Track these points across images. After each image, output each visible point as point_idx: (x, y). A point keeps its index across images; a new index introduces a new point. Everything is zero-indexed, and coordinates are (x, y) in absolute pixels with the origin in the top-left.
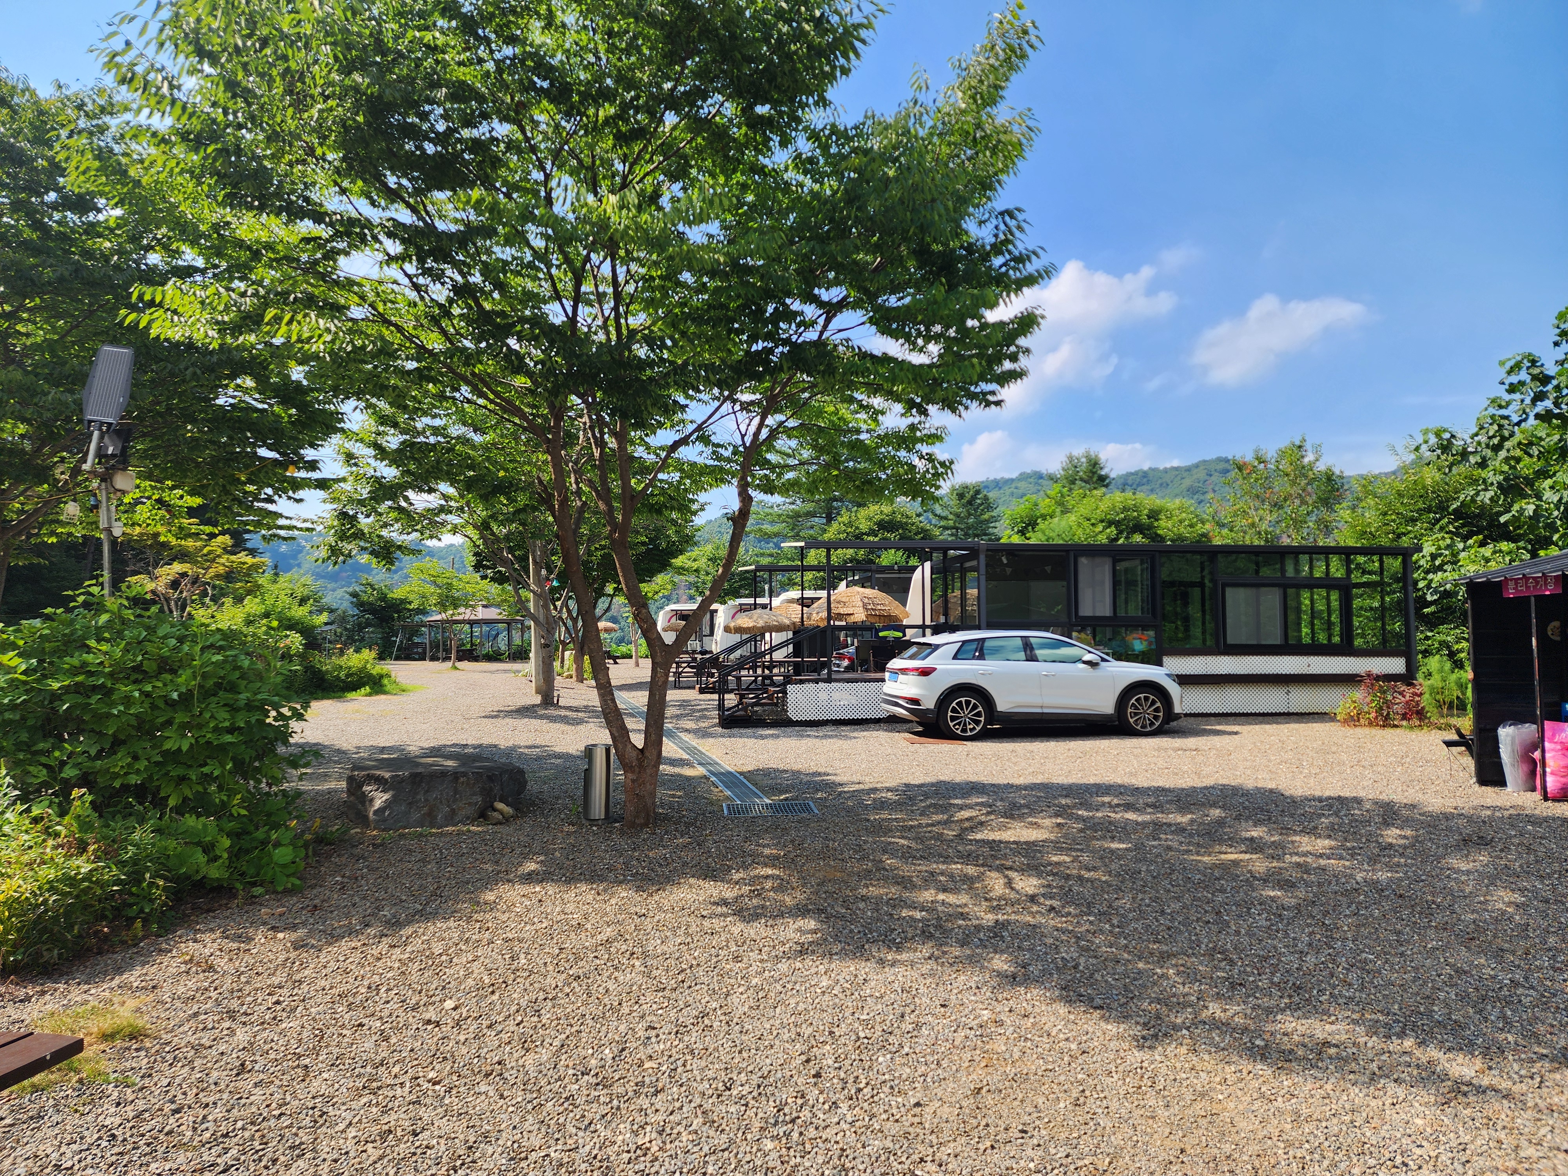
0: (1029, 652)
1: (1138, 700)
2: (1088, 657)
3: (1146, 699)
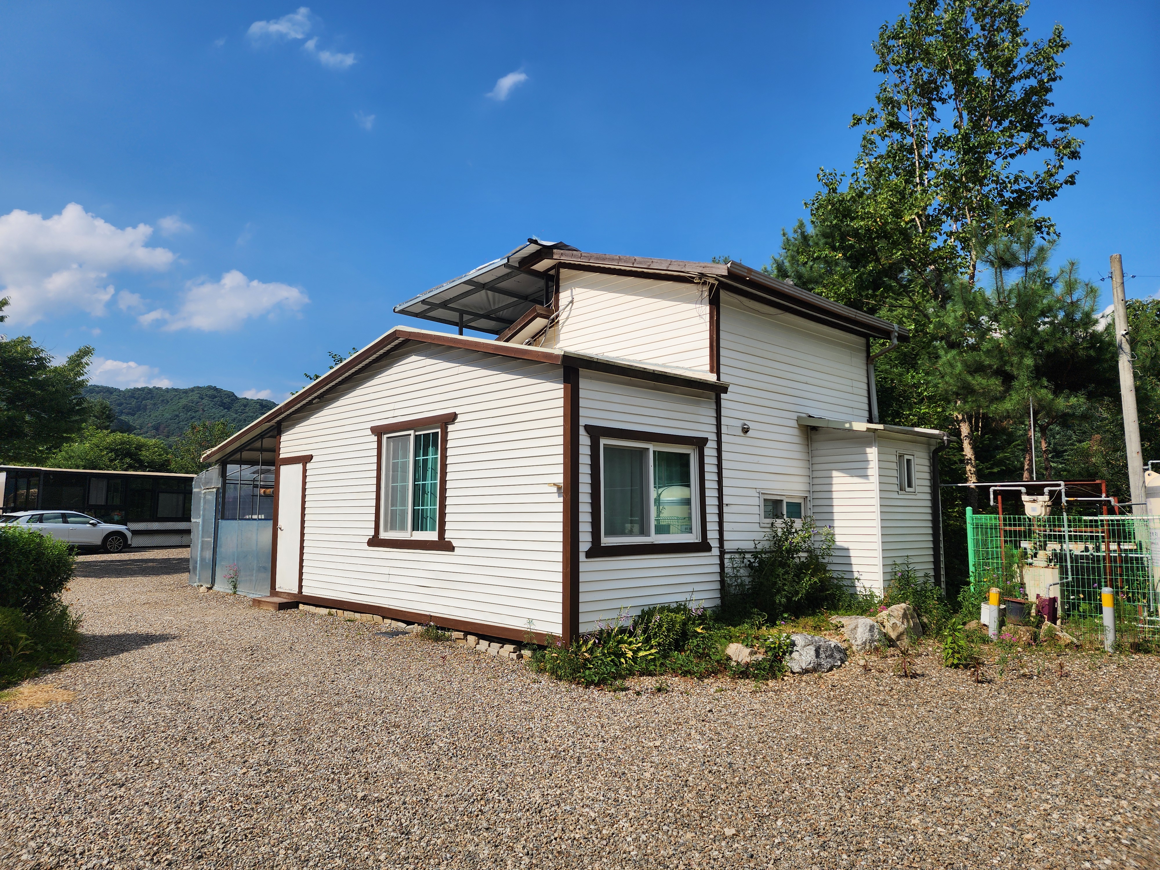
0: (65, 519)
1: (112, 539)
2: (91, 522)
3: (116, 538)
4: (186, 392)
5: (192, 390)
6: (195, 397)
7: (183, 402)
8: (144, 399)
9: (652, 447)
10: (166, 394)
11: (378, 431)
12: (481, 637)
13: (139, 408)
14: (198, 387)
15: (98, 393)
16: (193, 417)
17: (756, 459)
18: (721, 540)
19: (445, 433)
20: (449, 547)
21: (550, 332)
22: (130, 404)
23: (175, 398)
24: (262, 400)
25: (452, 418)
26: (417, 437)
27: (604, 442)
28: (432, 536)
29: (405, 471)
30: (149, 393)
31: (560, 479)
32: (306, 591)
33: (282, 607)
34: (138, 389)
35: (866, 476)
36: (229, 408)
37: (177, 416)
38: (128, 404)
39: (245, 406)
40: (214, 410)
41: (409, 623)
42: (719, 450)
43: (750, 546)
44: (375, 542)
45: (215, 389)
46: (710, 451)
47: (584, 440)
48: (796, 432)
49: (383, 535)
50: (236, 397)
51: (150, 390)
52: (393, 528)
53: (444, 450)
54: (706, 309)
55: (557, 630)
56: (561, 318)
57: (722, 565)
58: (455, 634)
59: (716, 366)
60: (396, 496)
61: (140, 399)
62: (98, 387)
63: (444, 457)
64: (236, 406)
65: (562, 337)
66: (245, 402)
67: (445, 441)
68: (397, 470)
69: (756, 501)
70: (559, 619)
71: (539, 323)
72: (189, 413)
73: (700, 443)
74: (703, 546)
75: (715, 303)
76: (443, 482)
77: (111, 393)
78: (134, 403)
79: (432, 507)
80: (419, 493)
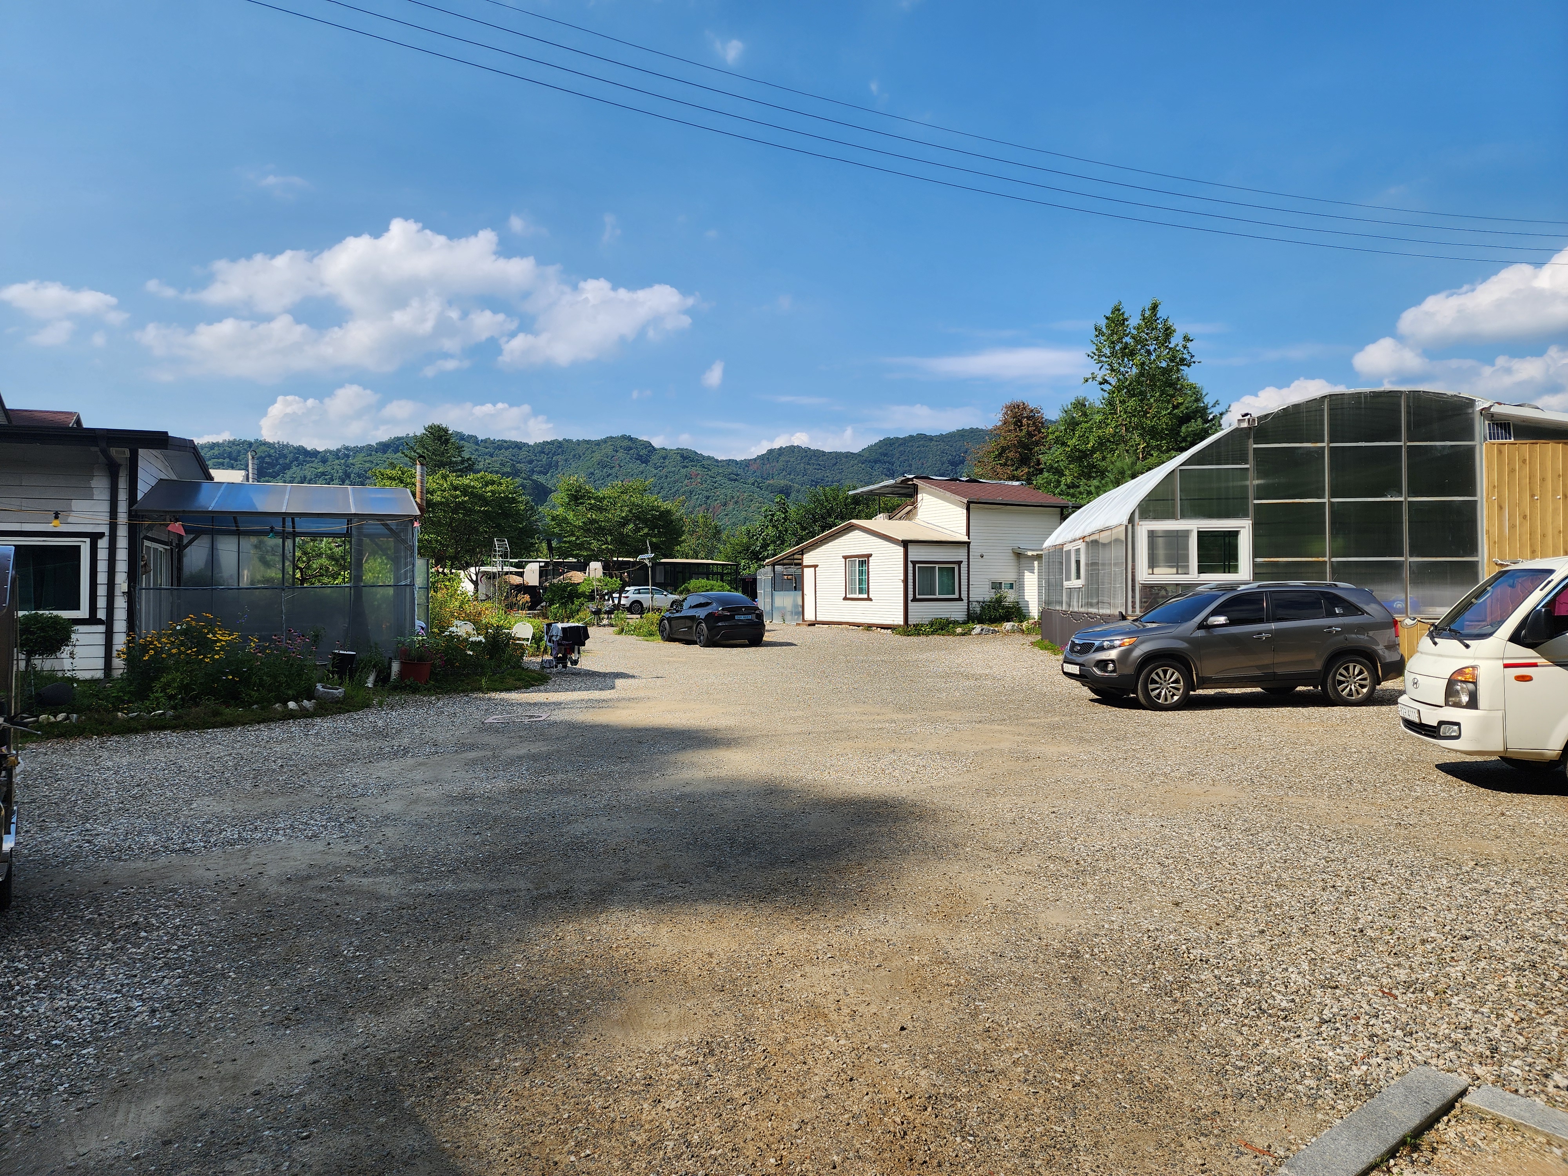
4: (598, 443)
5: (605, 441)
6: (609, 450)
7: (597, 456)
8: (554, 454)
9: (937, 566)
10: (577, 446)
11: (845, 557)
12: (882, 628)
13: (550, 465)
14: (612, 438)
15: (507, 449)
16: (610, 475)
17: (988, 567)
18: (968, 597)
19: (868, 561)
20: (871, 600)
21: (914, 511)
22: (541, 461)
23: (587, 452)
24: (682, 450)
25: (870, 555)
26: (859, 561)
27: (917, 565)
28: (865, 596)
29: (855, 573)
30: (560, 447)
31: (902, 578)
32: (818, 619)
33: (809, 625)
34: (547, 442)
35: (1034, 573)
36: (646, 462)
37: (592, 474)
38: (538, 461)
39: (664, 458)
40: (631, 465)
41: (859, 626)
42: (968, 565)
43: (981, 599)
44: (845, 599)
45: (630, 439)
46: (964, 566)
47: (910, 565)
48: (1012, 555)
49: (848, 596)
50: (653, 447)
51: (560, 443)
52: (852, 593)
53: (868, 566)
54: (965, 511)
55: (902, 623)
56: (919, 505)
57: (968, 606)
58: (874, 628)
59: (968, 534)
60: (852, 581)
61: (550, 455)
62: (506, 442)
63: (868, 569)
64: (654, 458)
65: (919, 514)
66: (663, 453)
67: (868, 563)
68: (852, 573)
69: (988, 583)
70: (902, 620)
71: (909, 508)
72: (605, 470)
73: (959, 563)
74: (960, 599)
75: (968, 509)
76: (868, 578)
77: (520, 449)
78: (544, 459)
79: (865, 586)
80: (861, 581)
